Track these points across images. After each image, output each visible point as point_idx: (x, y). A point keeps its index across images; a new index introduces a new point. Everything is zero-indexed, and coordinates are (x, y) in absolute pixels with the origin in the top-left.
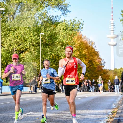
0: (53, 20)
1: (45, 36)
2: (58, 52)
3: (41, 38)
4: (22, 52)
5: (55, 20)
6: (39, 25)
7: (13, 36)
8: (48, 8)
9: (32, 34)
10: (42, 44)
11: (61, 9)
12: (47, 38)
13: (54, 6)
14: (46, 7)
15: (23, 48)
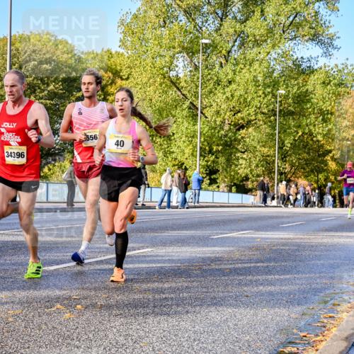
0: (304, 66)
1: (286, 97)
2: (311, 127)
3: (279, 99)
4: (242, 127)
5: (308, 65)
6: (275, 75)
7: (224, 97)
8: (295, 42)
9: (261, 93)
10: (280, 111)
11: (321, 43)
12: (290, 101)
13: (306, 38)
14: (291, 40)
15: (243, 119)
